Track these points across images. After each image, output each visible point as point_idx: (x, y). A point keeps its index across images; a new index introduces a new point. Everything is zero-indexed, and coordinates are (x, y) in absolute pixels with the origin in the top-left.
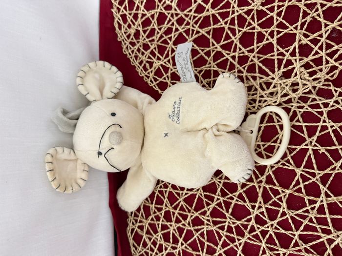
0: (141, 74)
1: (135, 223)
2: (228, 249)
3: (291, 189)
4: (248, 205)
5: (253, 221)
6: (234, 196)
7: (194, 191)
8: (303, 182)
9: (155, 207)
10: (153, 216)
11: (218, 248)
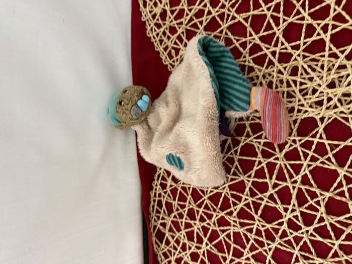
0: (165, 62)
1: (157, 220)
2: (256, 253)
3: (332, 192)
4: (279, 208)
5: (285, 225)
6: (264, 196)
7: (220, 189)
8: (347, 184)
9: (178, 204)
10: (176, 213)
11: (245, 252)
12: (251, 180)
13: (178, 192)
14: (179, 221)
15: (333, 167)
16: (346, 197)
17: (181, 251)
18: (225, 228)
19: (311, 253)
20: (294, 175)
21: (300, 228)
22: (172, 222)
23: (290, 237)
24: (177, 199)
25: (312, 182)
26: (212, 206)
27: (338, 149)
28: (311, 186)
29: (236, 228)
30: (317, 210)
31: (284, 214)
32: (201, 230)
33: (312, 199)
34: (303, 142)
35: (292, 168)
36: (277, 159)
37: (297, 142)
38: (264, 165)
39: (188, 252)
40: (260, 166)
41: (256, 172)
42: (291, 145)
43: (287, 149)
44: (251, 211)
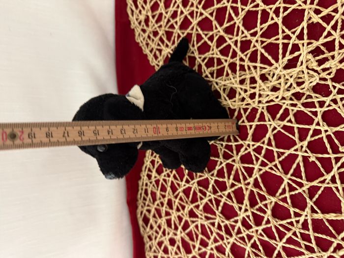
3: (277, 197)
4: (235, 206)
5: (240, 223)
6: (223, 194)
8: (289, 191)
11: (210, 242)
12: (214, 178)
13: (160, 183)
14: (161, 208)
15: (278, 174)
16: (288, 203)
17: (162, 235)
18: (194, 219)
19: (260, 251)
20: (248, 177)
21: (251, 227)
22: (156, 209)
23: (244, 235)
24: (159, 188)
25: (262, 185)
26: (185, 199)
27: (283, 157)
28: (261, 189)
29: (202, 221)
30: (265, 212)
31: (239, 212)
32: (177, 218)
33: (261, 201)
34: (255, 147)
35: (246, 171)
36: (234, 161)
37: (251, 146)
38: (224, 165)
39: (167, 237)
40: (221, 167)
41: (219, 171)
42: (246, 149)
43: (242, 152)
44: (214, 207)
